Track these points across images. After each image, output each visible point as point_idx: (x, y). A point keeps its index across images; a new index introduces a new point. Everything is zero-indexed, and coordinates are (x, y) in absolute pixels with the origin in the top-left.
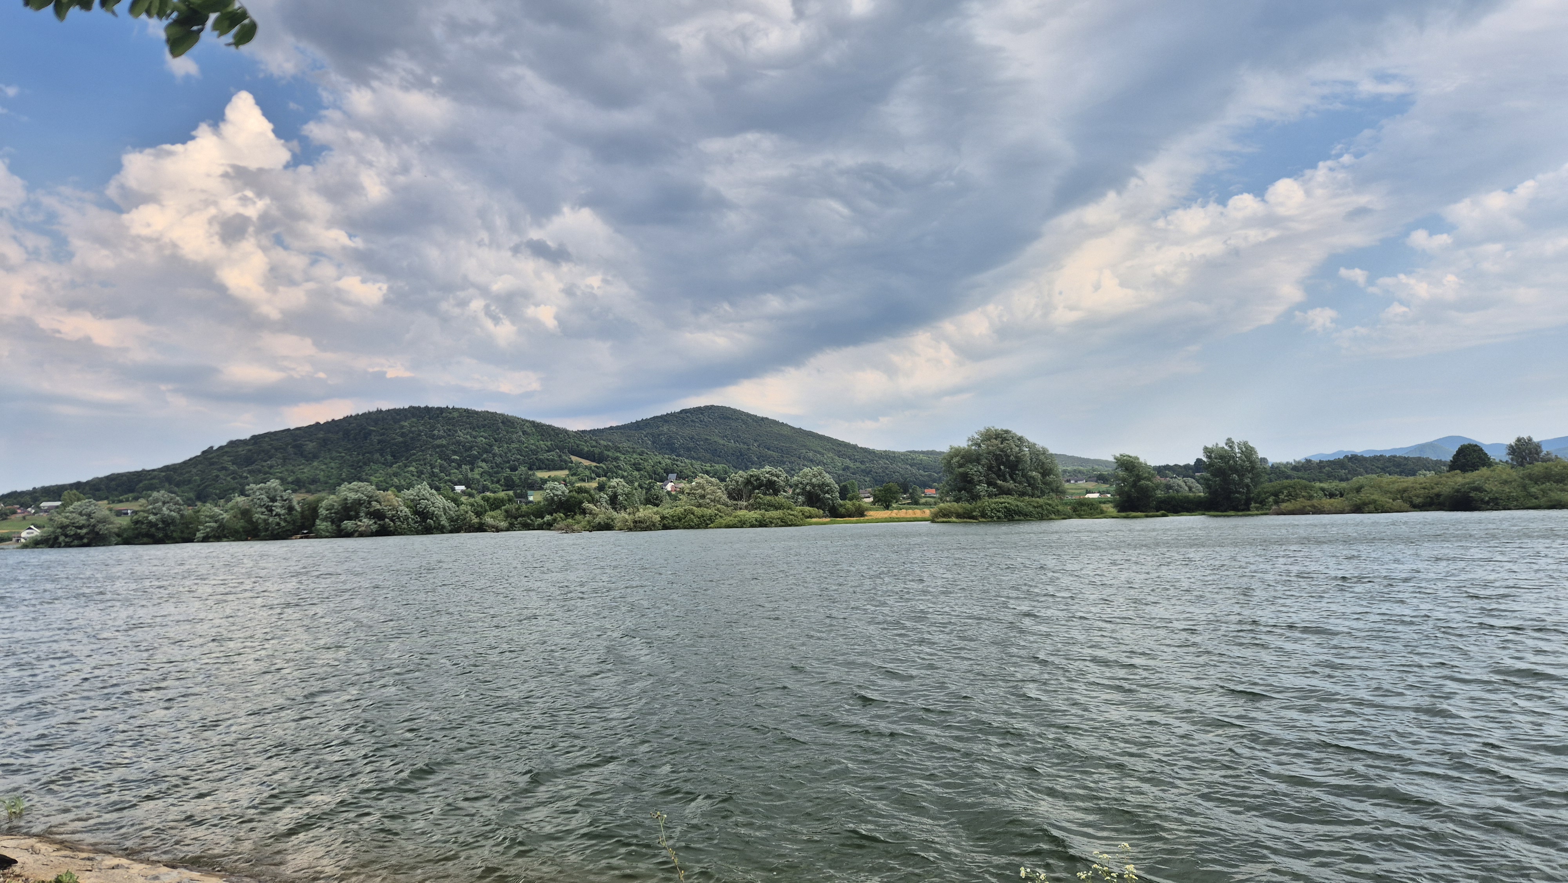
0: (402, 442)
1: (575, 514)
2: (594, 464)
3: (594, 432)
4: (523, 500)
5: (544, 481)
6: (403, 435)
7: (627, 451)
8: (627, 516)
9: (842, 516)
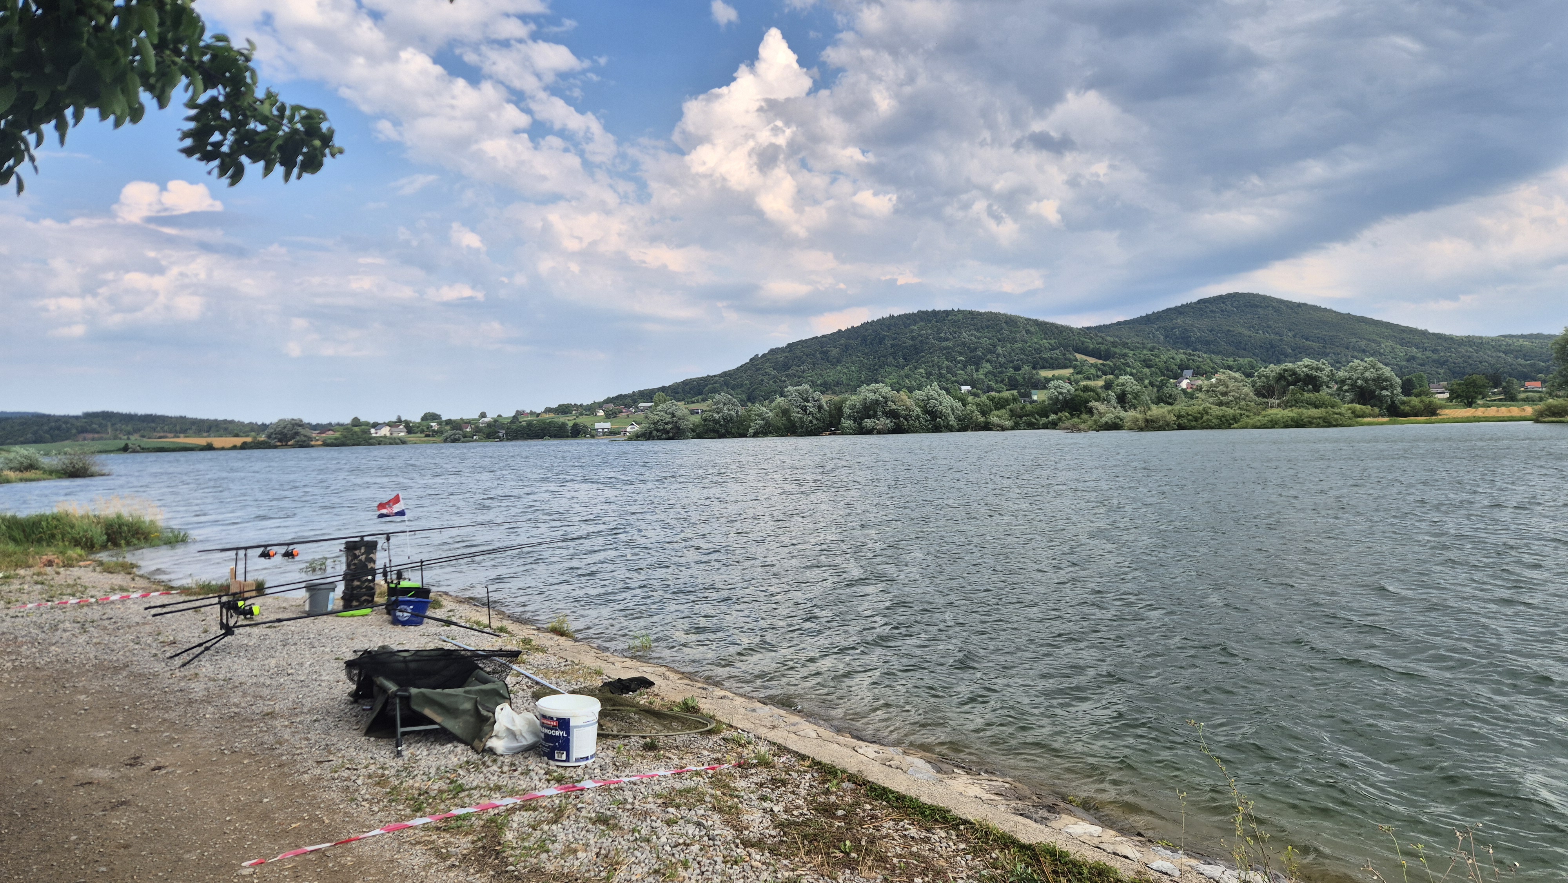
0: (911, 346)
1: (1081, 413)
2: (1101, 362)
3: (1099, 328)
4: (1027, 399)
5: (1048, 380)
6: (913, 338)
7: (1136, 347)
8: (1138, 415)
9: (1406, 415)
